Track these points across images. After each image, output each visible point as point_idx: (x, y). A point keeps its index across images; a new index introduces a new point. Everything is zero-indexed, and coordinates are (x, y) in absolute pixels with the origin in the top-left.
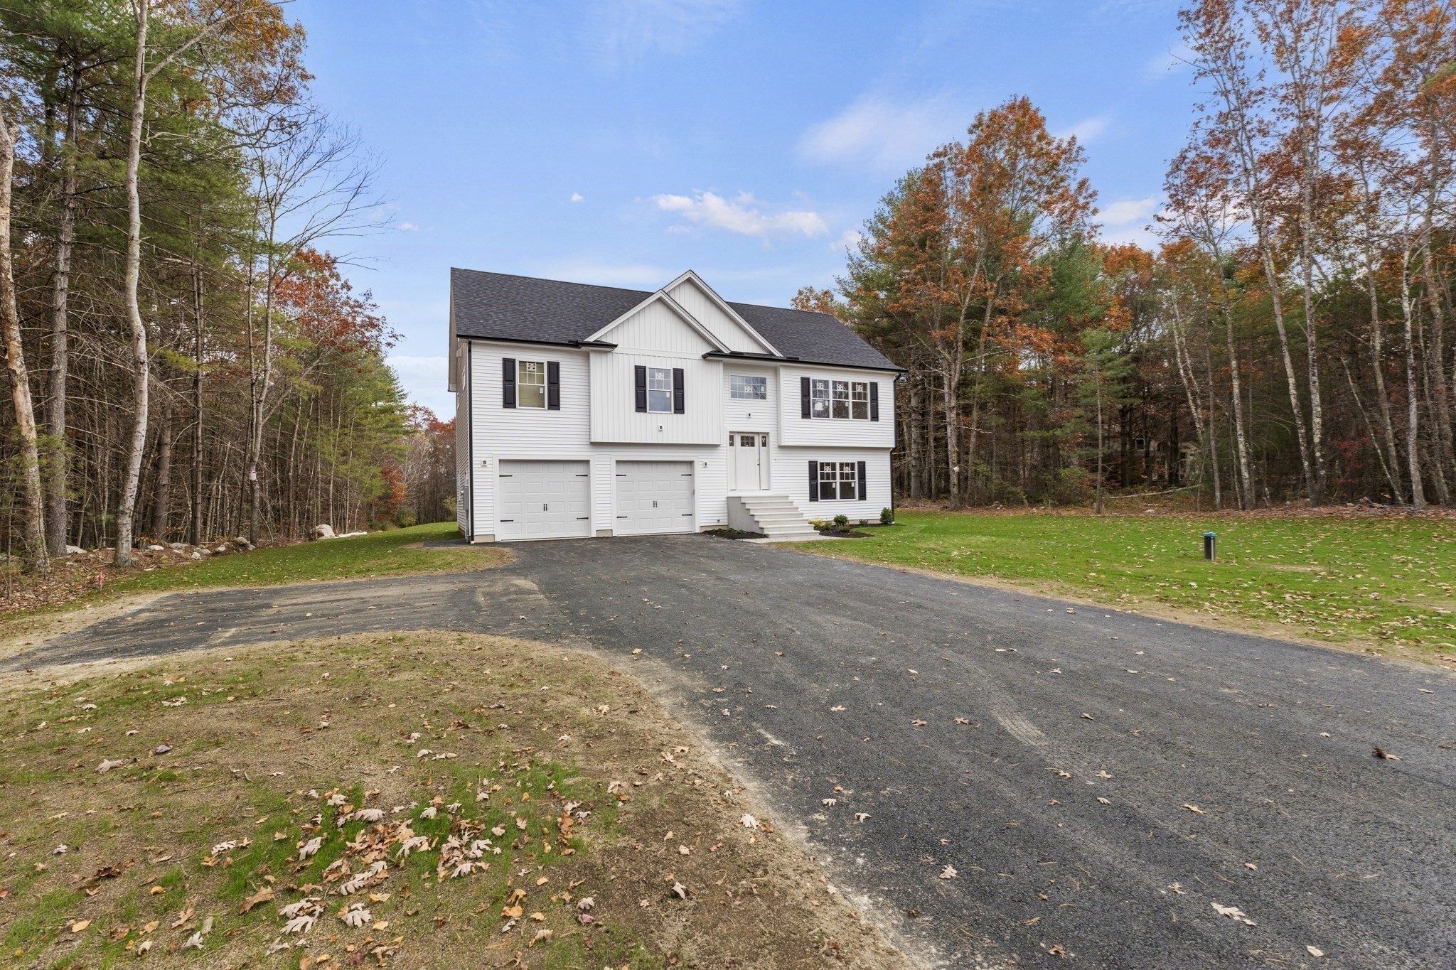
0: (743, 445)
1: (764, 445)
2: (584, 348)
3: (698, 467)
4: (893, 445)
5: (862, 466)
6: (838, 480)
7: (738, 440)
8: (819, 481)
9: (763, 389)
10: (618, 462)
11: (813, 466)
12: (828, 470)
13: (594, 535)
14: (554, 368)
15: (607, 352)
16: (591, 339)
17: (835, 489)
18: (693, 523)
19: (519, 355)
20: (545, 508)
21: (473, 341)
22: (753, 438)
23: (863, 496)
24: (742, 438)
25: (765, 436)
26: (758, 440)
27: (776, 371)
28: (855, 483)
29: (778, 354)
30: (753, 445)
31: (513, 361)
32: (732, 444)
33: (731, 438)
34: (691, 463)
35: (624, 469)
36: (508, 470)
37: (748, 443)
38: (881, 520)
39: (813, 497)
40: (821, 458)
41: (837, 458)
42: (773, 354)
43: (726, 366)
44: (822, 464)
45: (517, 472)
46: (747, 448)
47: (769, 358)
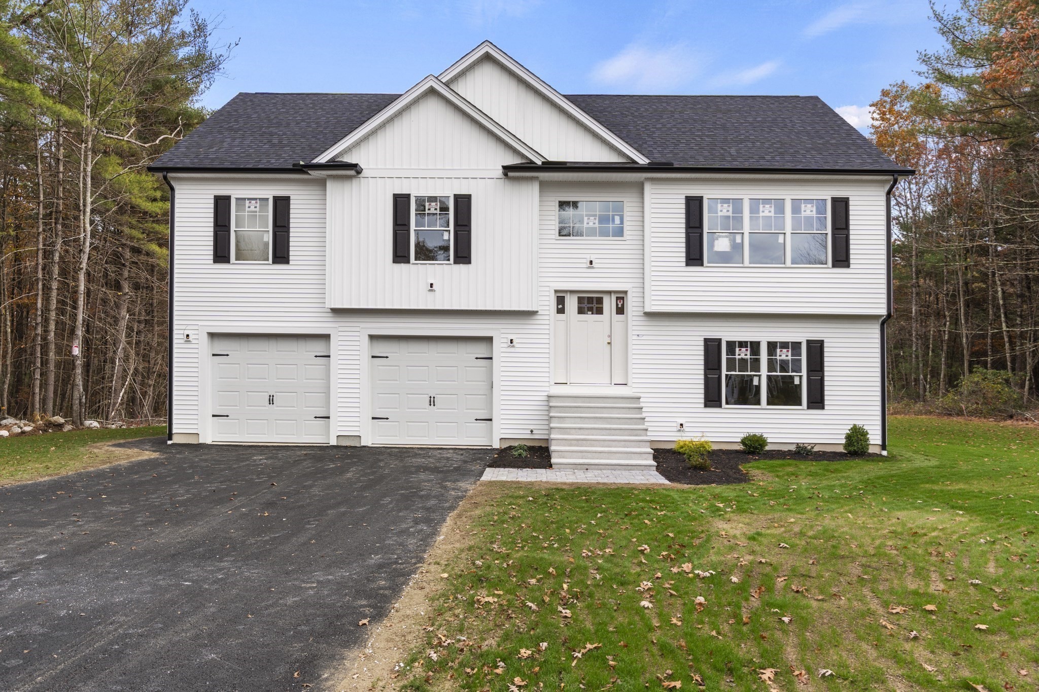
0: (581, 311)
1: (620, 311)
2: (315, 174)
3: (499, 347)
4: (883, 311)
5: (816, 350)
6: (764, 371)
7: (572, 304)
8: (724, 372)
9: (617, 220)
10: (372, 337)
11: (712, 348)
12: (743, 354)
13: (333, 442)
14: (282, 206)
15: (350, 177)
16: (323, 159)
17: (758, 388)
18: (491, 431)
19: (235, 191)
20: (271, 401)
21: (170, 175)
22: (600, 301)
23: (817, 401)
24: (580, 300)
25: (621, 297)
26: (609, 304)
27: (639, 187)
28: (802, 378)
29: (642, 160)
30: (600, 311)
31: (228, 198)
32: (561, 311)
33: (561, 301)
34: (489, 340)
35: (381, 348)
36: (221, 346)
37: (591, 309)
38: (846, 446)
39: (712, 399)
40: (727, 333)
41: (763, 334)
42: (634, 162)
43: (544, 186)
44: (731, 345)
45: (238, 351)
46: (589, 317)
47: (631, 167)
